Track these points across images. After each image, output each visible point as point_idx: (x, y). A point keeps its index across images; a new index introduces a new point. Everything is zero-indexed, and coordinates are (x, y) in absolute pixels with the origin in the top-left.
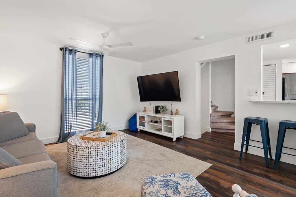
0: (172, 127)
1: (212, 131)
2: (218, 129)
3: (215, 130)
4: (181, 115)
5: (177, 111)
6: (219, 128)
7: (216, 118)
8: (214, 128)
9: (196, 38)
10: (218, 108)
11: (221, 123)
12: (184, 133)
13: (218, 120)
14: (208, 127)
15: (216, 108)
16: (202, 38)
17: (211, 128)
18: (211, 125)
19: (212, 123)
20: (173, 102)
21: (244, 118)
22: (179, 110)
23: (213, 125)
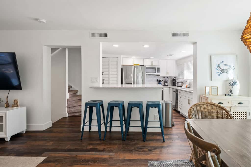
0: (4, 123)
1: (70, 115)
2: (75, 113)
3: (72, 115)
4: (21, 106)
5: (16, 102)
6: (76, 111)
7: (74, 103)
8: (71, 112)
9: (37, 19)
10: (78, 92)
11: (78, 106)
12: (27, 126)
13: (76, 105)
14: (64, 113)
15: (75, 92)
16: (44, 21)
17: (69, 113)
18: (68, 110)
19: (69, 108)
20: (10, 90)
21: (85, 102)
22: (18, 101)
23: (69, 110)
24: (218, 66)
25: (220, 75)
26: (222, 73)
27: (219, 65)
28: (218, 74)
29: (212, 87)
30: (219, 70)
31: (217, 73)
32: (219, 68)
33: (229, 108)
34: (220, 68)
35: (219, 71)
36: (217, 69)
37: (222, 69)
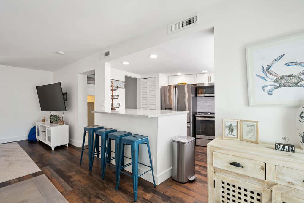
4: (65, 123)
16: (62, 53)
24: (268, 69)
25: (273, 92)
26: (280, 86)
27: (270, 67)
28: (267, 89)
29: (244, 123)
30: (269, 80)
31: (263, 87)
32: (268, 75)
33: (266, 186)
34: (271, 74)
35: (270, 83)
36: (263, 78)
37: (281, 75)
